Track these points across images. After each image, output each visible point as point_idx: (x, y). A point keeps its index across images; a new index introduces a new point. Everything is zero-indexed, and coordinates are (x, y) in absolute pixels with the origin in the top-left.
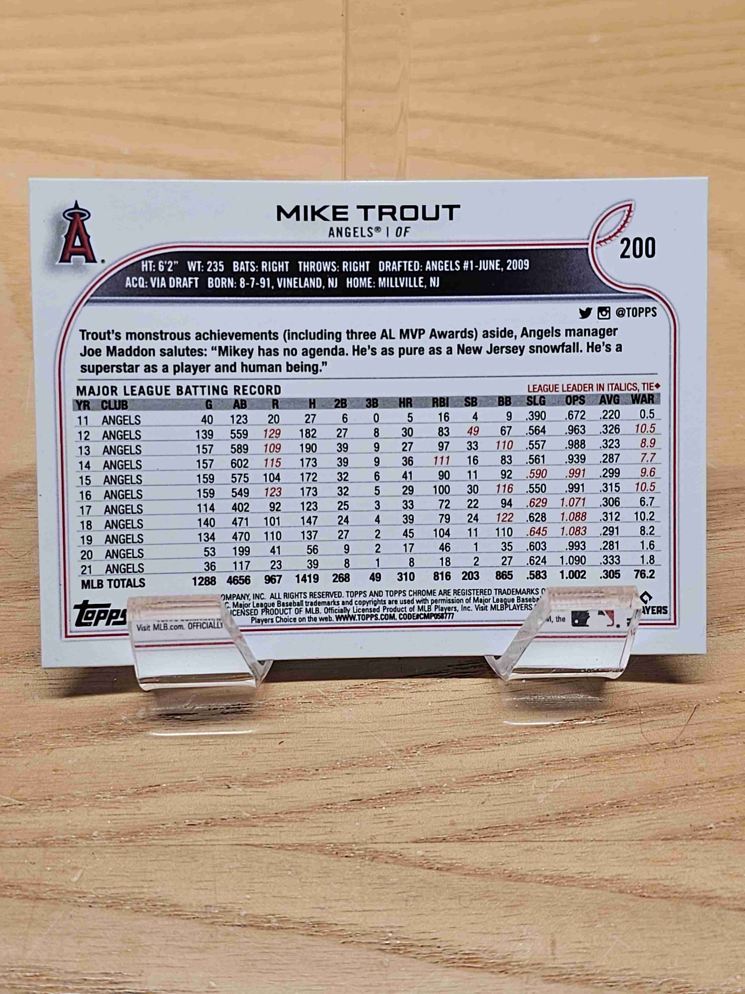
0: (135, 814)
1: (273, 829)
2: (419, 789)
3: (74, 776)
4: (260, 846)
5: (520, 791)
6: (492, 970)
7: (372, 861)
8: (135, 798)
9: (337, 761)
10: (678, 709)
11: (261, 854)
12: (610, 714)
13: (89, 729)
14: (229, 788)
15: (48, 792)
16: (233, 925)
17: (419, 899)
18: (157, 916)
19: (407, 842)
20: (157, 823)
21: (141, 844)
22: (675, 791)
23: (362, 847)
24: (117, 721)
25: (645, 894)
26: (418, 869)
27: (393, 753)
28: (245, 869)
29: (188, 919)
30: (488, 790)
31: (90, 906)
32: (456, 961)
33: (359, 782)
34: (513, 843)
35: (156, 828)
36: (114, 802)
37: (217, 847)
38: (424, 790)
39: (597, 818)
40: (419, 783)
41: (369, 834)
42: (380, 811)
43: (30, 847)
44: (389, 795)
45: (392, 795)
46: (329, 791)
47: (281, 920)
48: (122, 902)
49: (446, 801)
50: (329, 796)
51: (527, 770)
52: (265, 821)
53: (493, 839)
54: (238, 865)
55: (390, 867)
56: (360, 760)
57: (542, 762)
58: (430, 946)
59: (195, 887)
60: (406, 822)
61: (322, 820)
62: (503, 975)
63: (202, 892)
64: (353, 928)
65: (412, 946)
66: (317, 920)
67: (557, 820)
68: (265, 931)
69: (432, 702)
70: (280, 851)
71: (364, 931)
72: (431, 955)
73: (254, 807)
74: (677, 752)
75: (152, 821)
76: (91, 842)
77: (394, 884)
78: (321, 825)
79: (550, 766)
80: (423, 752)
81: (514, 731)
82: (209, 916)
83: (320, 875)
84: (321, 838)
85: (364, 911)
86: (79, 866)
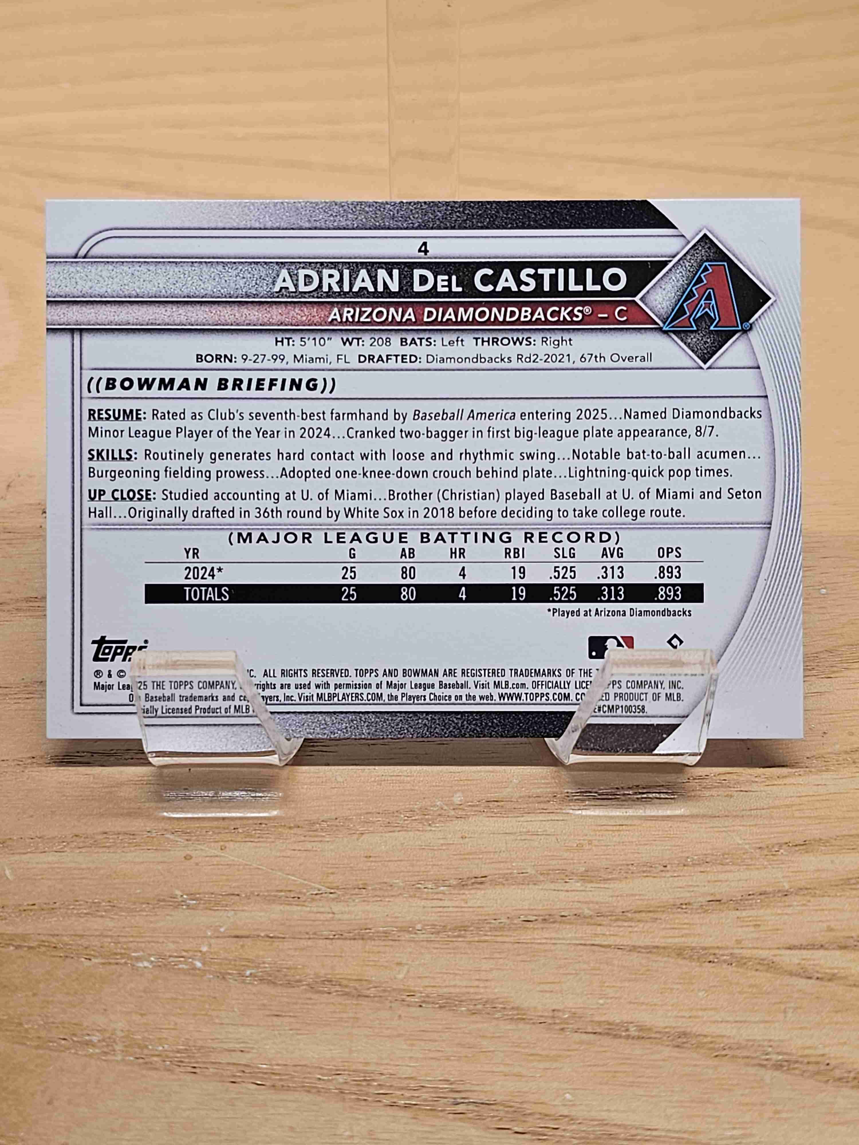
0: (462, 907)
1: (621, 929)
2: (787, 891)
3: (390, 863)
4: (609, 946)
8: (461, 890)
9: (688, 857)
11: (610, 955)
15: (361, 880)
16: (586, 1033)
17: (799, 1011)
20: (487, 917)
21: (471, 940)
23: (726, 952)
26: (794, 978)
28: (594, 972)
29: (534, 1023)
33: (716, 881)
36: (437, 893)
37: (558, 946)
38: (792, 893)
40: (785, 884)
41: (734, 939)
42: (744, 914)
43: (346, 939)
45: (755, 897)
49: (820, 905)
50: (682, 895)
52: (611, 920)
54: (585, 966)
55: (761, 974)
56: (714, 857)
59: (538, 989)
60: (775, 927)
61: (677, 921)
63: (548, 995)
64: (725, 1039)
66: (683, 1030)
68: (623, 1040)
70: (632, 953)
73: (597, 903)
75: (481, 915)
76: (413, 936)
77: (768, 993)
78: (676, 926)
80: (785, 851)
83: (682, 981)
84: (676, 940)
85: (736, 1022)
86: (404, 961)
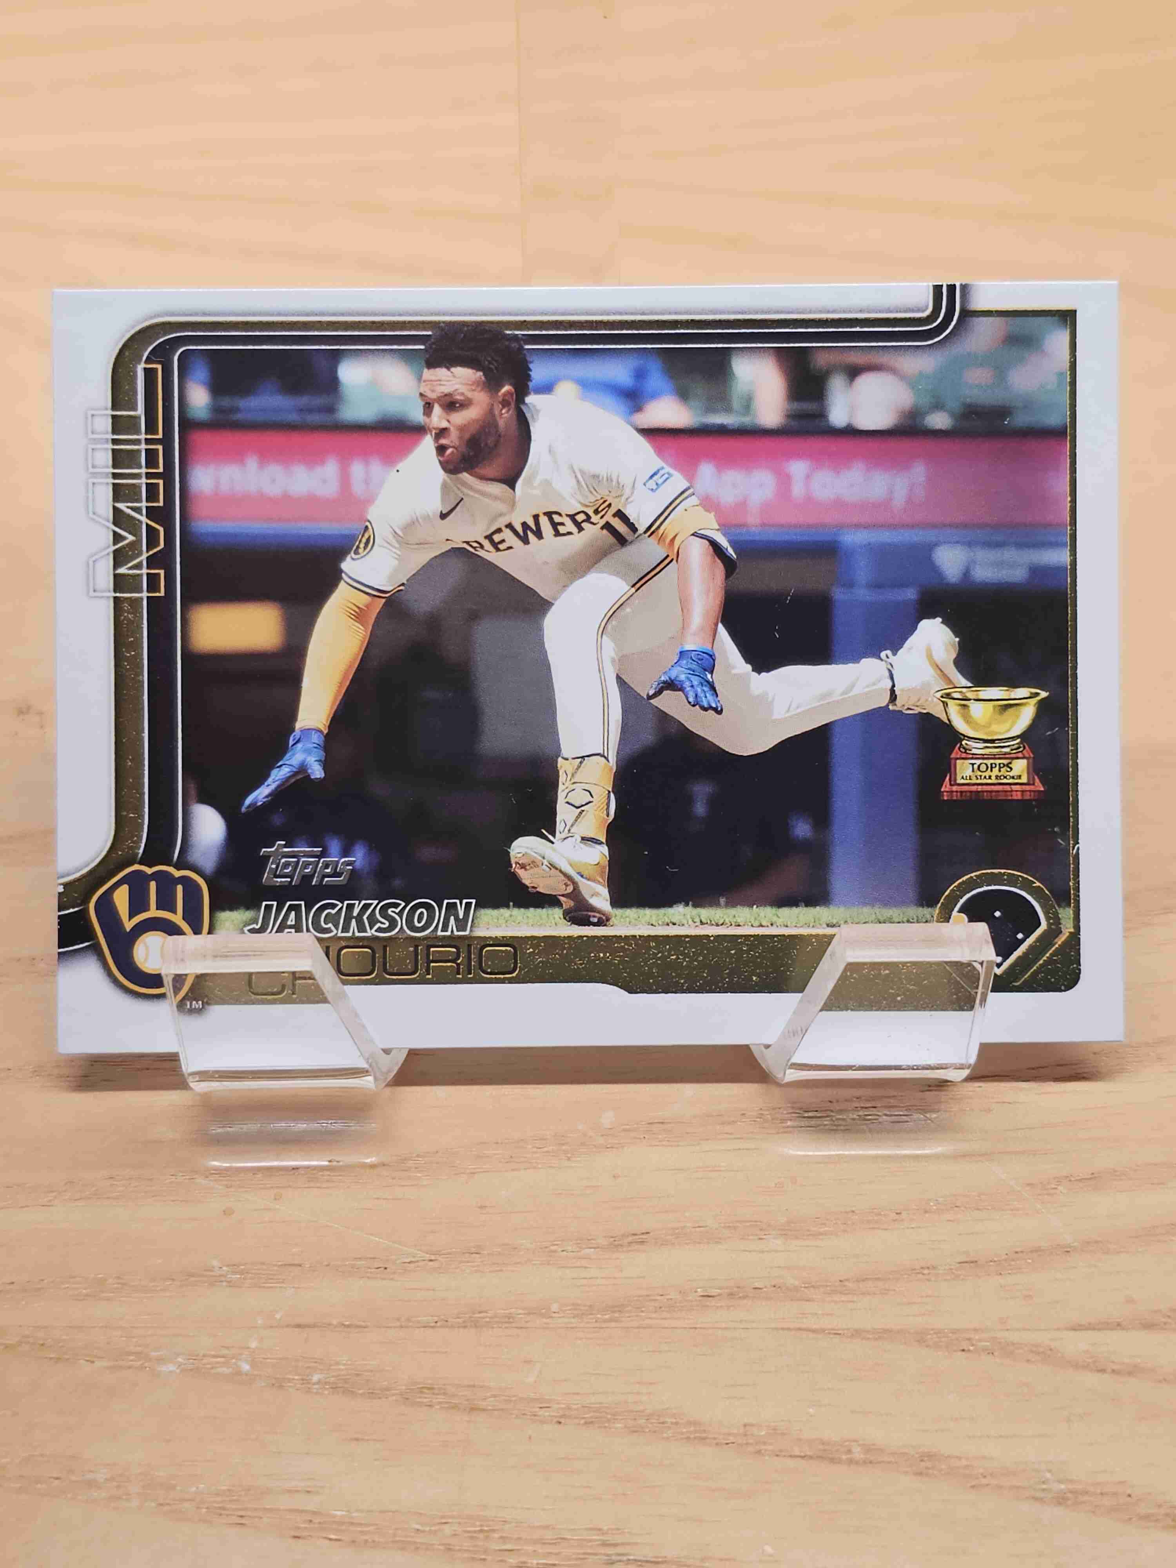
0: (615, 1278)
1: (839, 1306)
2: (1069, 1246)
3: (513, 1216)
4: (822, 1331)
7: (1006, 1357)
8: (613, 1252)
9: (930, 1200)
11: (823, 1343)
13: (528, 1143)
14: (760, 1239)
15: (472, 1241)
16: (791, 1456)
17: (1088, 1419)
18: (668, 1438)
19: (1058, 1329)
20: (650, 1292)
21: (630, 1324)
23: (986, 1336)
24: (571, 1132)
26: (1081, 1372)
27: (1020, 1189)
28: (801, 1368)
29: (717, 1444)
31: (560, 1423)
33: (969, 1234)
35: (651, 1300)
36: (580, 1258)
37: (752, 1332)
38: (1076, 1248)
40: (1066, 1236)
41: (997, 1316)
42: (1010, 1280)
43: (452, 1327)
44: (1021, 1255)
45: (1025, 1255)
46: (923, 1247)
47: (868, 1449)
48: (609, 1416)
49: (1115, 1266)
50: (923, 1255)
52: (824, 1293)
54: (789, 1361)
55: (1034, 1367)
56: (967, 1199)
58: (1115, 1494)
59: (724, 1394)
60: (1053, 1299)
61: (916, 1293)
63: (737, 1403)
64: (986, 1464)
66: (926, 1450)
68: (843, 1467)
70: (854, 1340)
71: (1005, 1468)
72: (1116, 1509)
73: (805, 1268)
75: (643, 1289)
76: (548, 1321)
78: (915, 1300)
80: (1066, 1188)
82: (751, 1441)
84: (916, 1320)
85: (1001, 1437)
86: (535, 1358)
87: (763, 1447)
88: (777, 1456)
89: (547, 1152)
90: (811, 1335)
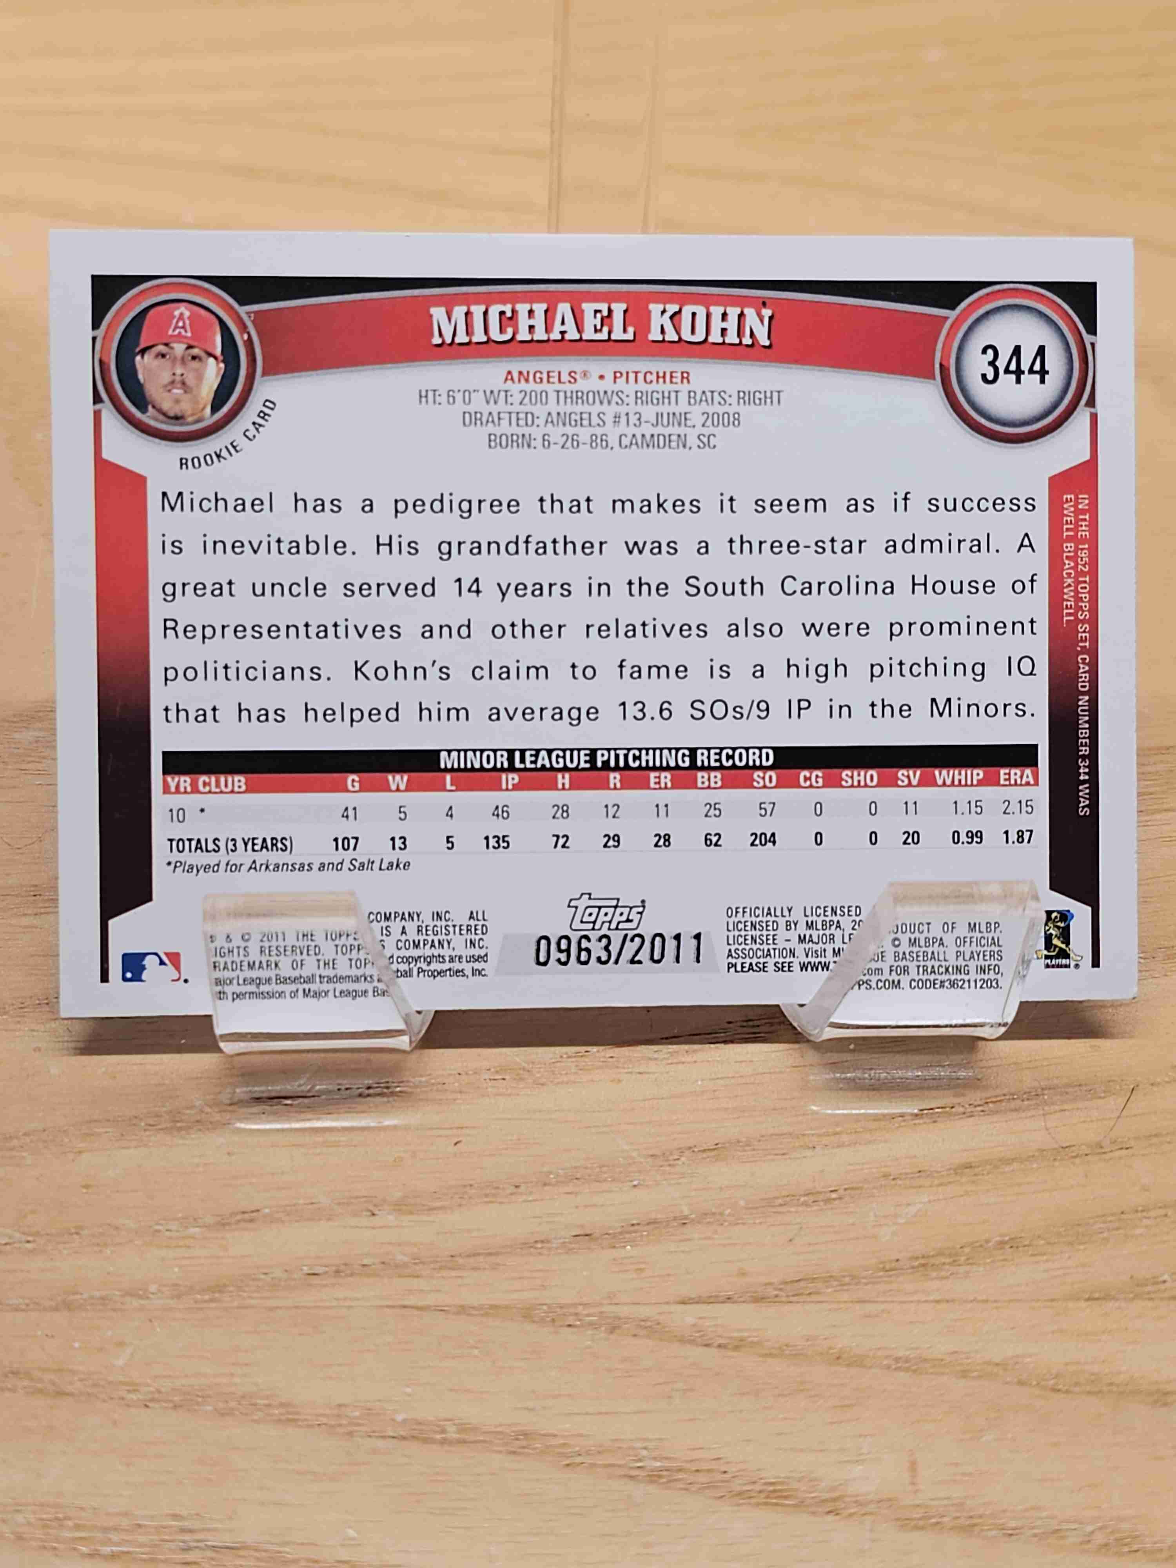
5: (851, 1221)
6: (813, 1509)
7: (612, 1332)
10: (1104, 1092)
12: (994, 1100)
13: (141, 1120)
14: (373, 1214)
18: (258, 1421)
19: (667, 1303)
22: (1104, 1222)
24: (188, 1108)
25: (1060, 1387)
27: (642, 1160)
30: (798, 1220)
31: (147, 1406)
32: (753, 1494)
34: (842, 1305)
35: (254, 1280)
39: (979, 1265)
44: (636, 1228)
46: (538, 1220)
47: (462, 1428)
48: (200, 1400)
51: (861, 1188)
53: (809, 1299)
57: (886, 1176)
58: (709, 1471)
62: (830, 1518)
65: (680, 1470)
67: (913, 1267)
69: (702, 1080)
71: (601, 1446)
72: (710, 1486)
74: (1105, 1160)
79: (899, 1182)
81: (837, 1125)
82: (344, 1422)
87: (356, 1428)
88: (370, 1436)
89: (162, 1129)
90: (416, 1312)
